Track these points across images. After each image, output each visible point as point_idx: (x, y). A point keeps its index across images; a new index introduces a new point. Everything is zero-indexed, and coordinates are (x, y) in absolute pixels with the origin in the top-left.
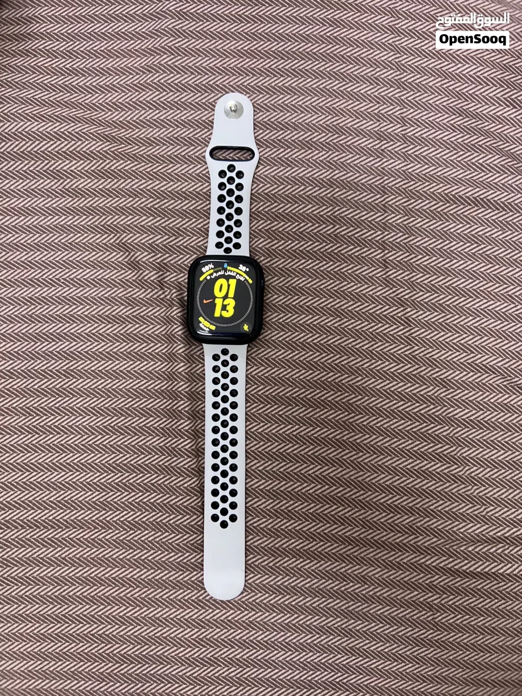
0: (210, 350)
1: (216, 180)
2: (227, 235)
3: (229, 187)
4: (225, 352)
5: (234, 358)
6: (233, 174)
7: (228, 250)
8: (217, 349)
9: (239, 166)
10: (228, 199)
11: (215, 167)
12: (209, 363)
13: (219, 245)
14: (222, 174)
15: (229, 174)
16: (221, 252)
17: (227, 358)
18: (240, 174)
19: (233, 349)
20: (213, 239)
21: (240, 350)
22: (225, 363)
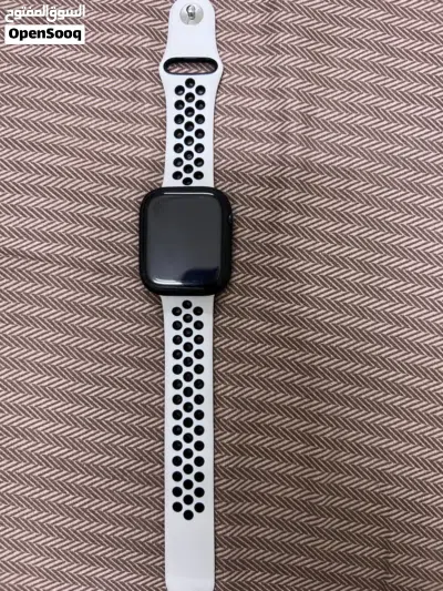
0: (169, 302)
1: (172, 98)
2: (186, 162)
3: (187, 105)
4: (187, 305)
5: (198, 311)
6: (193, 90)
7: (187, 181)
8: (177, 301)
9: (199, 80)
10: (187, 119)
11: (171, 81)
12: (169, 319)
13: (177, 175)
14: (179, 90)
15: (187, 90)
16: (179, 183)
17: (190, 311)
18: (201, 90)
19: (196, 301)
20: (170, 169)
21: (206, 302)
22: (188, 319)
